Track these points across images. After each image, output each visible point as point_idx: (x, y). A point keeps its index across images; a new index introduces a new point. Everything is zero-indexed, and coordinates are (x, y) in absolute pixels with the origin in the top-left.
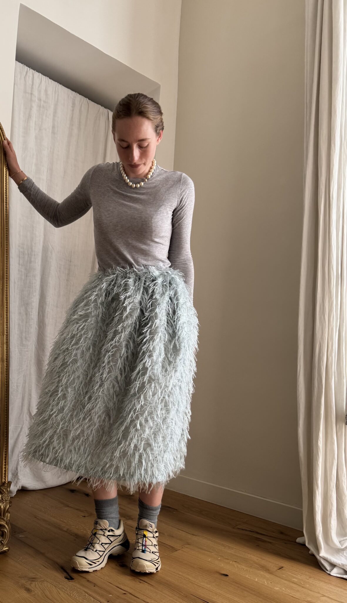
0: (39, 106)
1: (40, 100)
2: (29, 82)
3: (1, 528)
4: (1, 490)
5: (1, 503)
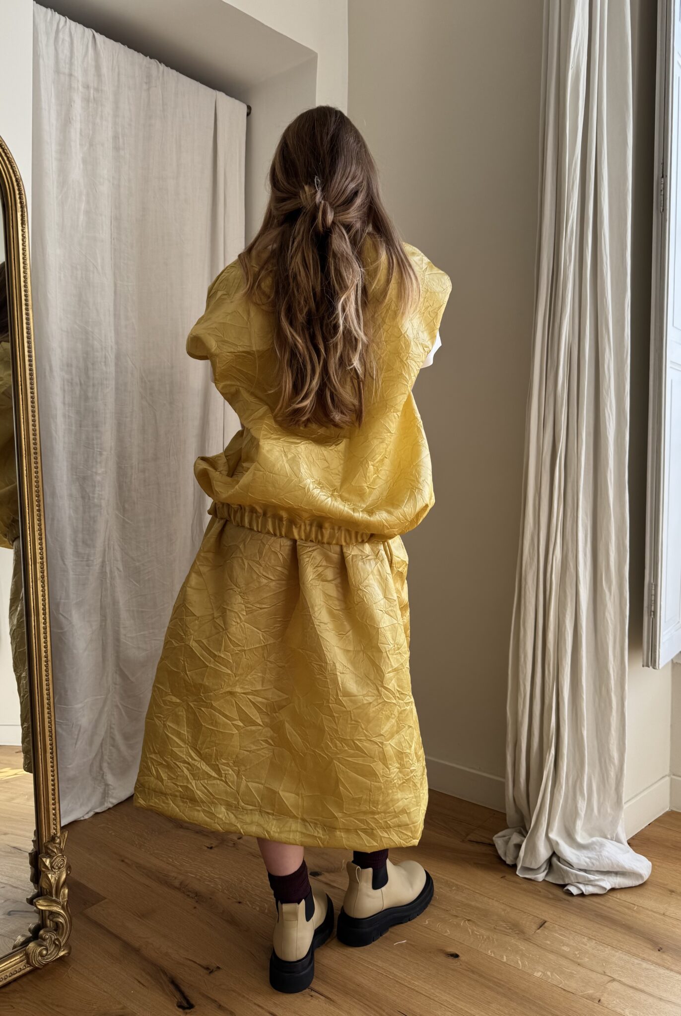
0: (87, 100)
1: (87, 87)
2: (65, 52)
3: (54, 918)
4: (49, 851)
5: (49, 874)
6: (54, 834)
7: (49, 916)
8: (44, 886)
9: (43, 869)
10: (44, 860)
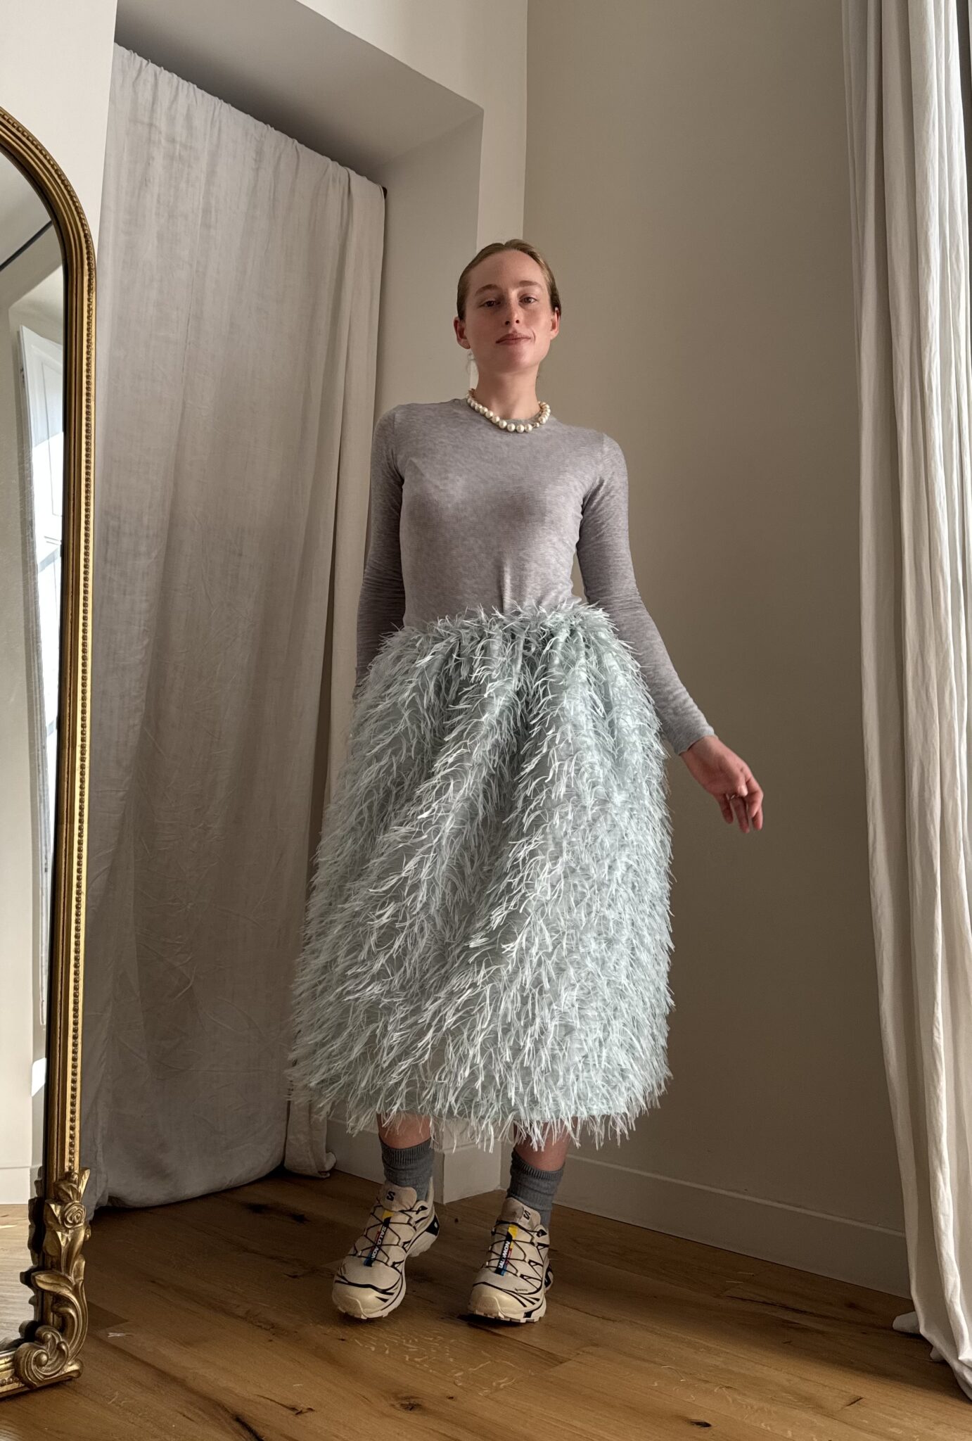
1: (172, 141)
2: (145, 95)
3: (59, 1307)
4: (61, 1194)
5: (59, 1230)
6: (70, 1169)
7: (52, 1305)
8: (49, 1252)
9: (51, 1223)
10: (53, 1206)
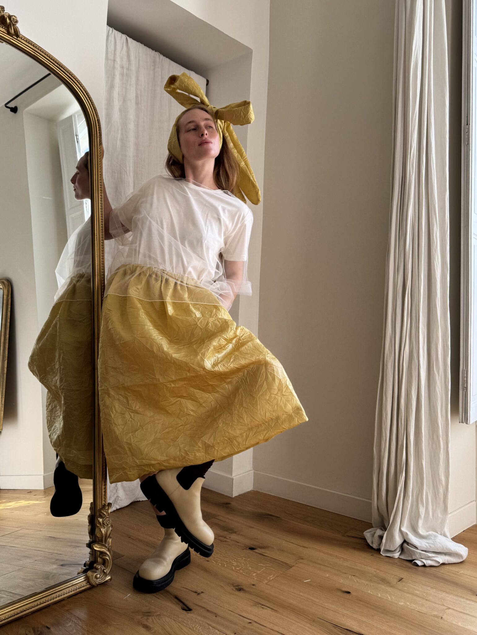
3: (103, 556)
4: (101, 514)
5: (101, 528)
6: (104, 504)
7: (99, 555)
8: (98, 535)
9: (98, 525)
10: (99, 519)
